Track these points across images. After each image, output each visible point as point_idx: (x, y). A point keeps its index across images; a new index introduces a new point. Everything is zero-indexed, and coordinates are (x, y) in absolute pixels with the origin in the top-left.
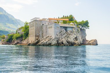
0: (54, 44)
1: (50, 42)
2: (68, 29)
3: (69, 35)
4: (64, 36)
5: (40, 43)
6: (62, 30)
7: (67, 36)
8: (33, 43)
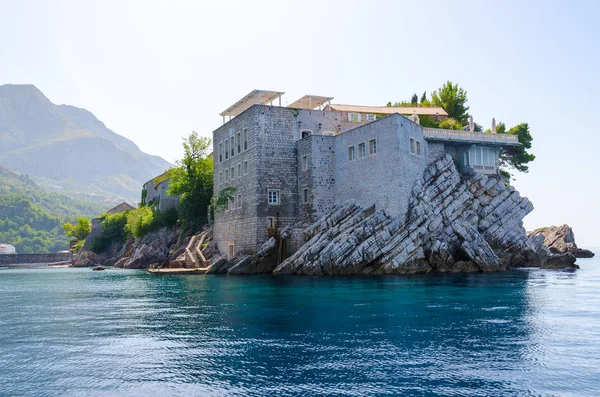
0: (402, 260)
1: (374, 252)
4: (458, 203)
5: (298, 258)
6: (441, 165)
8: (248, 262)
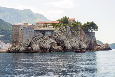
0: (22, 51)
1: (19, 49)
2: (46, 33)
3: (46, 40)
4: (39, 41)
6: (38, 34)
7: (44, 41)
